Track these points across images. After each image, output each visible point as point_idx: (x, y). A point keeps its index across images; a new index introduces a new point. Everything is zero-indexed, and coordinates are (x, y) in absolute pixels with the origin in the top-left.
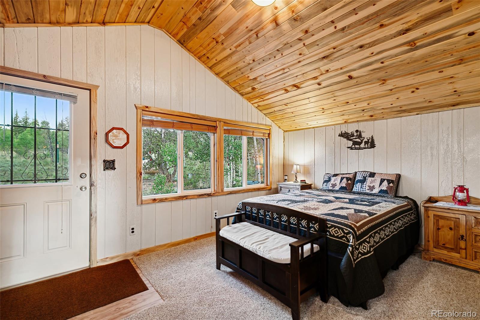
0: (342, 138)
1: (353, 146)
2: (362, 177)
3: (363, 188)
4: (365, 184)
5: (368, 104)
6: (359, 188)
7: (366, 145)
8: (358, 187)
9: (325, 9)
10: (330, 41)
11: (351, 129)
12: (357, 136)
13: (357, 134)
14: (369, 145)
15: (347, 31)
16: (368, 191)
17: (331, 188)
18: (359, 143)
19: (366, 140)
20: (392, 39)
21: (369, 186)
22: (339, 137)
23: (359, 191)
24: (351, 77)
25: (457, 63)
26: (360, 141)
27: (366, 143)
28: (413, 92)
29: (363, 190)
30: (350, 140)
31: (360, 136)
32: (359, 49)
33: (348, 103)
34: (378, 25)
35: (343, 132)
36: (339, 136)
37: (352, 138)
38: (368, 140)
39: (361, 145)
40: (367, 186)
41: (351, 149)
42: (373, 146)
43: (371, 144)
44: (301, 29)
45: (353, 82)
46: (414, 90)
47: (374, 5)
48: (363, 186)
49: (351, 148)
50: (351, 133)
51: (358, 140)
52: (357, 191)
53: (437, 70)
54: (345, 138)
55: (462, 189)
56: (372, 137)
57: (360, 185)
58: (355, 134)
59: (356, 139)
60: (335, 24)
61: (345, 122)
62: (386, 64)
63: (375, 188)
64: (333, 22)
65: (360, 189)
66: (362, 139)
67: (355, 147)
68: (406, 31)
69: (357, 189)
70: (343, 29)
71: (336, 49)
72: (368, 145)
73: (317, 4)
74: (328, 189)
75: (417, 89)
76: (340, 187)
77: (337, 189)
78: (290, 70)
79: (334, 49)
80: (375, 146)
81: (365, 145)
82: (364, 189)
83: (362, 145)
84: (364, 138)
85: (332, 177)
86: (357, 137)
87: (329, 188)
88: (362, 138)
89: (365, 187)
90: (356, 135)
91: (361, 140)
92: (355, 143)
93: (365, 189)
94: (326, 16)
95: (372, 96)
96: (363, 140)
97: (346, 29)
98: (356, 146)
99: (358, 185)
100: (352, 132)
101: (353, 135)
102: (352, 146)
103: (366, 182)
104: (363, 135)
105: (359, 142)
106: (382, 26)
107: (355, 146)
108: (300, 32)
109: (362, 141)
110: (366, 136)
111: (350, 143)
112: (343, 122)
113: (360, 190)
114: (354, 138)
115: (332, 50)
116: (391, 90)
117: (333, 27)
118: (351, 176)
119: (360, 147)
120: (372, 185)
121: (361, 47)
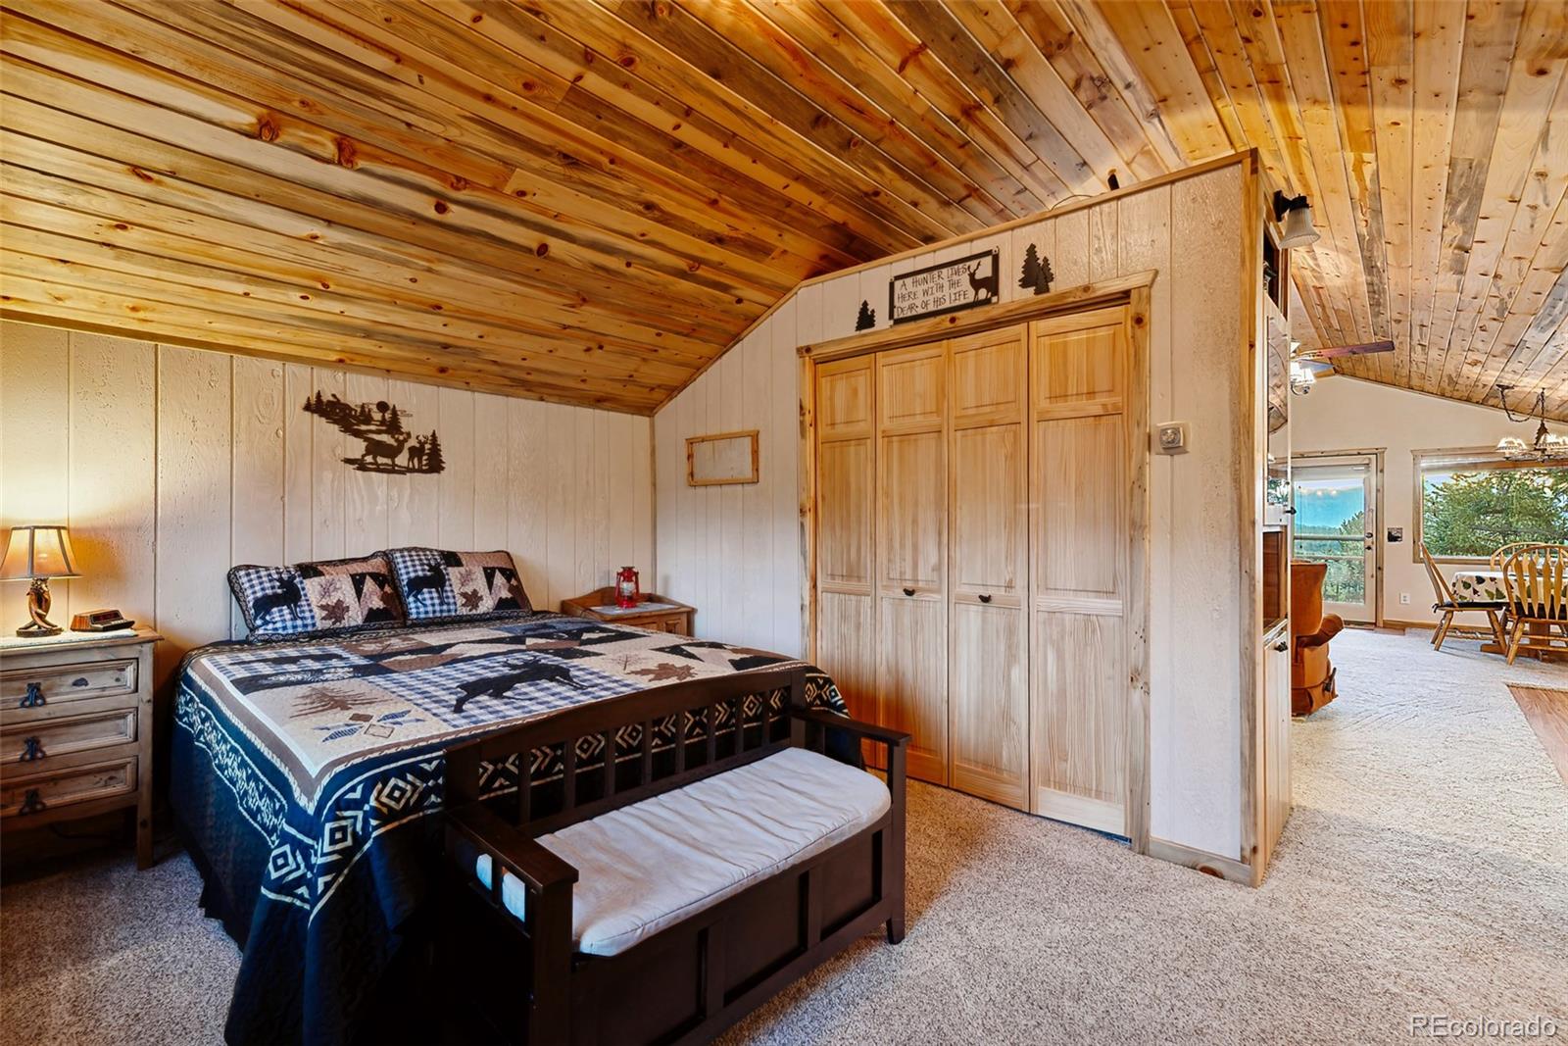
0: (320, 422)
1: (369, 459)
2: (427, 568)
3: (448, 604)
4: (448, 588)
5: (481, 337)
6: (433, 605)
7: (416, 461)
8: (428, 602)
9: (716, 76)
10: (628, 139)
11: (360, 390)
12: (383, 422)
13: (384, 416)
14: (424, 462)
15: (678, 155)
16: (465, 611)
17: (328, 624)
18: (392, 452)
19: (412, 442)
20: (694, 236)
21: (464, 595)
22: (308, 414)
23: (438, 615)
24: (543, 249)
25: (685, 332)
26: (395, 444)
27: (415, 452)
28: (588, 350)
29: (449, 611)
30: (357, 434)
31: (393, 426)
32: (640, 208)
33: (440, 308)
34: (714, 195)
35: (327, 397)
36: (308, 407)
37: (363, 427)
38: (422, 444)
39: (396, 457)
40: (457, 596)
41: (358, 469)
42: (435, 465)
43: (430, 458)
44: (629, 41)
45: (535, 263)
46: (594, 345)
47: (754, 162)
48: (448, 597)
49: (361, 466)
50: (359, 410)
51: (385, 438)
52: (431, 615)
53: (655, 327)
54: (335, 422)
55: (629, 574)
56: (434, 435)
57: (435, 595)
58: (377, 416)
59: (379, 432)
60: (684, 120)
61: (341, 361)
62: (632, 270)
63: (481, 598)
64: (688, 112)
65: (437, 608)
66: (401, 438)
67: (376, 463)
68: (719, 240)
69: (430, 609)
70: (678, 144)
71: (612, 166)
72: (420, 461)
73: (725, 47)
74: (310, 629)
75: (601, 347)
76: (365, 612)
77: (353, 624)
79: (612, 162)
80: (443, 468)
81: (411, 458)
82: (452, 607)
83: (402, 460)
84: (409, 434)
85: (298, 580)
86: (384, 428)
87: (314, 625)
88: (402, 433)
89: (454, 597)
90: (380, 419)
91: (397, 440)
92: (374, 448)
93: (455, 604)
94: (698, 88)
95: (509, 320)
96: (405, 440)
97: (680, 151)
98: (381, 460)
99: (427, 596)
100: (363, 406)
101: (368, 420)
102: (363, 456)
103: (447, 583)
104: (405, 424)
105: (392, 445)
106: (714, 203)
107: (374, 458)
108: (618, 42)
109: (401, 444)
110: (416, 427)
111: (357, 447)
112: (334, 357)
113: (441, 611)
114: (373, 428)
115: (605, 160)
116: (565, 327)
117: (674, 120)
118: (377, 565)
119: (394, 465)
120: (469, 590)
121: (649, 206)
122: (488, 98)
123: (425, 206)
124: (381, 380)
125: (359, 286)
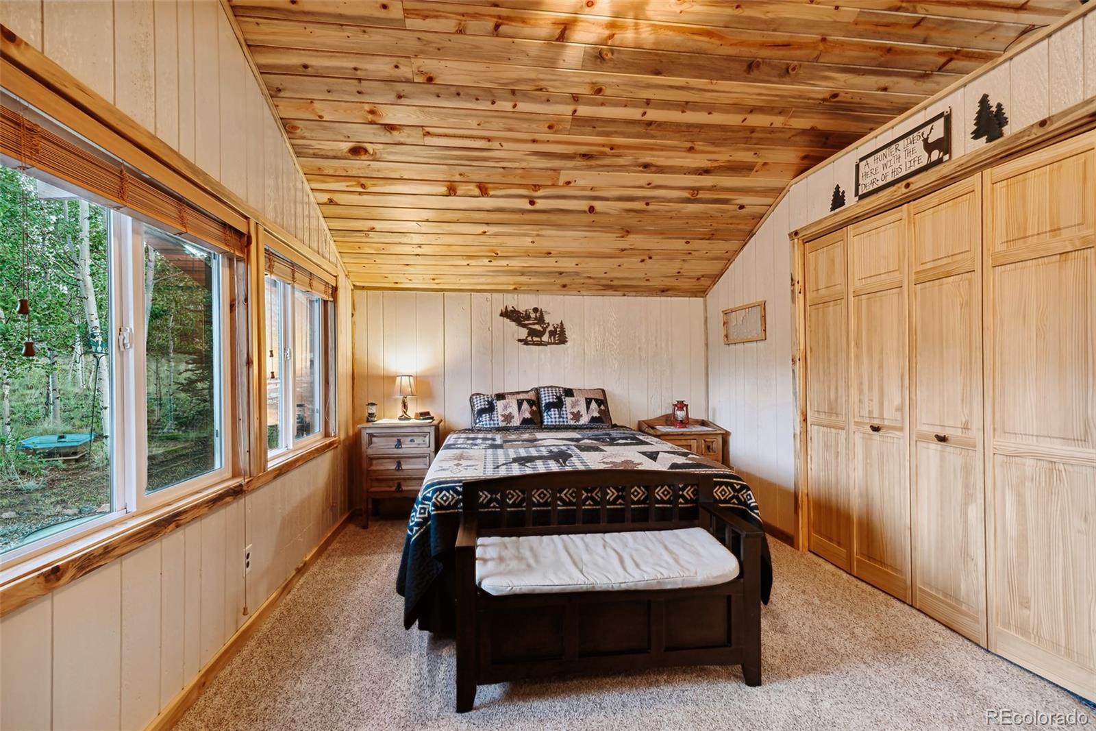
0: (507, 321)
1: (529, 339)
2: (555, 397)
3: (563, 418)
4: (564, 409)
5: (577, 265)
6: (555, 418)
7: (552, 338)
8: (553, 416)
9: (658, 73)
10: (616, 132)
11: (524, 303)
12: (536, 319)
13: (536, 316)
14: (557, 339)
15: (651, 130)
16: (572, 423)
17: (504, 424)
18: (540, 334)
19: (551, 328)
20: (685, 174)
21: (572, 413)
22: (502, 318)
23: (558, 423)
24: (592, 209)
25: (707, 237)
26: (542, 330)
27: (552, 334)
28: (643, 261)
29: (563, 422)
30: (524, 326)
31: (540, 320)
32: (641, 169)
33: (550, 253)
34: (689, 145)
35: (510, 308)
36: (502, 315)
37: (527, 322)
38: (555, 329)
39: (542, 336)
40: (569, 414)
41: (524, 344)
42: (563, 340)
43: (559, 336)
44: (594, 80)
45: (592, 217)
46: (646, 257)
47: (709, 113)
48: (563, 414)
49: (526, 342)
50: (524, 313)
51: (537, 327)
52: (554, 423)
53: (683, 238)
54: (514, 321)
55: (681, 405)
56: (562, 323)
57: (557, 412)
58: (533, 315)
59: (534, 324)
60: (646, 108)
61: (515, 289)
62: (651, 207)
63: (582, 416)
64: (648, 102)
65: (557, 420)
66: (545, 326)
67: (533, 341)
68: (706, 171)
69: (553, 420)
70: (650, 123)
71: (613, 151)
72: (554, 338)
73: (657, 55)
74: (496, 426)
75: (650, 258)
76: (521, 419)
77: (515, 425)
78: (502, 148)
79: (612, 149)
80: (567, 341)
81: (550, 337)
82: (565, 420)
83: (545, 338)
84: (548, 324)
85: (495, 401)
86: (536, 322)
87: (498, 424)
88: (545, 324)
89: (567, 414)
90: (534, 317)
91: (542, 327)
92: (532, 333)
93: (567, 418)
94: (649, 86)
95: (590, 253)
96: (547, 327)
97: (653, 127)
98: (535, 339)
99: (553, 413)
100: (526, 311)
101: (528, 317)
102: (527, 337)
103: (564, 406)
104: (547, 319)
105: (540, 330)
106: (691, 149)
107: (532, 338)
108: (589, 83)
109: (545, 329)
110: (552, 319)
111: (523, 333)
112: (512, 287)
113: (559, 422)
114: (531, 322)
115: (607, 150)
116: (623, 250)
117: (641, 111)
118: (532, 396)
119: (541, 341)
120: (575, 411)
121: (646, 166)
122: (534, 141)
123: (524, 204)
124: (534, 296)
125: (510, 250)
